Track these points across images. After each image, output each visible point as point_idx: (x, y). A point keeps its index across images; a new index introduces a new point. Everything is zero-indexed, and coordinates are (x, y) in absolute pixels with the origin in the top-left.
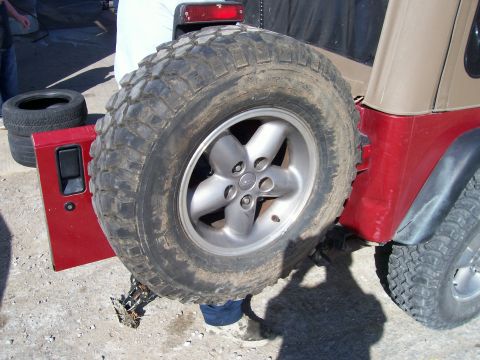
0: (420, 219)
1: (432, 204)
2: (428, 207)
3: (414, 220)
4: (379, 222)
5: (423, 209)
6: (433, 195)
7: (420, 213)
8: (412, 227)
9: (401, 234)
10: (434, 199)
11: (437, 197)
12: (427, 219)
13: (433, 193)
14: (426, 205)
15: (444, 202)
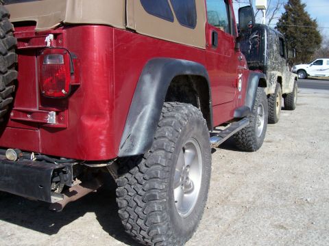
0: (138, 129)
1: (144, 114)
2: (142, 118)
3: (132, 132)
4: (102, 138)
5: (137, 121)
6: (143, 106)
7: (136, 124)
8: (133, 139)
9: (124, 148)
10: (144, 109)
11: (146, 107)
12: (144, 127)
13: (142, 104)
14: (139, 117)
15: (153, 110)
